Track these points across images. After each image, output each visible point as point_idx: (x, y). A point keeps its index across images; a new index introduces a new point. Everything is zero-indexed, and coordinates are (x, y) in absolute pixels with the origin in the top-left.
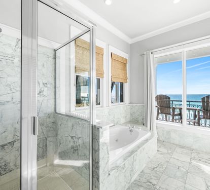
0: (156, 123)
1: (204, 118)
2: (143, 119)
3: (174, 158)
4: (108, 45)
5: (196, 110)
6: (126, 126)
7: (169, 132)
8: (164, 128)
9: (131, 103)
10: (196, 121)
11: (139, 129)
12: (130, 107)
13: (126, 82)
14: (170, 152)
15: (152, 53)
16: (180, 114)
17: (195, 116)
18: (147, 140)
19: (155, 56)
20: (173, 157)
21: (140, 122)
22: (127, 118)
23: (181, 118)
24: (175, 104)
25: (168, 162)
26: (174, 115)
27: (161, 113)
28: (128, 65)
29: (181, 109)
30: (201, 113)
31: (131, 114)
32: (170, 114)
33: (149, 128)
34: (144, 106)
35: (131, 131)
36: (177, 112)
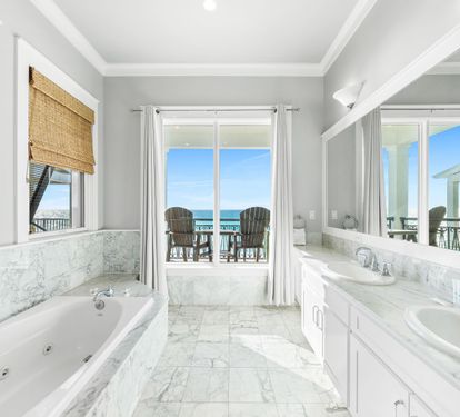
0: (167, 270)
1: (242, 246)
2: (137, 265)
3: (202, 341)
4: (16, 36)
5: (230, 234)
6: (86, 293)
7: (192, 282)
8: (181, 277)
9: (103, 229)
10: (232, 252)
11: (124, 295)
12: (101, 238)
13: (92, 173)
14: (193, 327)
15: (158, 112)
16: (208, 244)
17: (230, 245)
18: (144, 325)
19: (166, 122)
20: (200, 339)
21: (130, 272)
22: (92, 268)
23: (210, 251)
24: (198, 226)
25: (191, 358)
26: (199, 247)
27: (176, 245)
28: (95, 128)
29: (209, 234)
30: (239, 239)
31: (106, 258)
32: (192, 246)
33: (151, 286)
34: (139, 233)
35: (100, 306)
36: (204, 239)
